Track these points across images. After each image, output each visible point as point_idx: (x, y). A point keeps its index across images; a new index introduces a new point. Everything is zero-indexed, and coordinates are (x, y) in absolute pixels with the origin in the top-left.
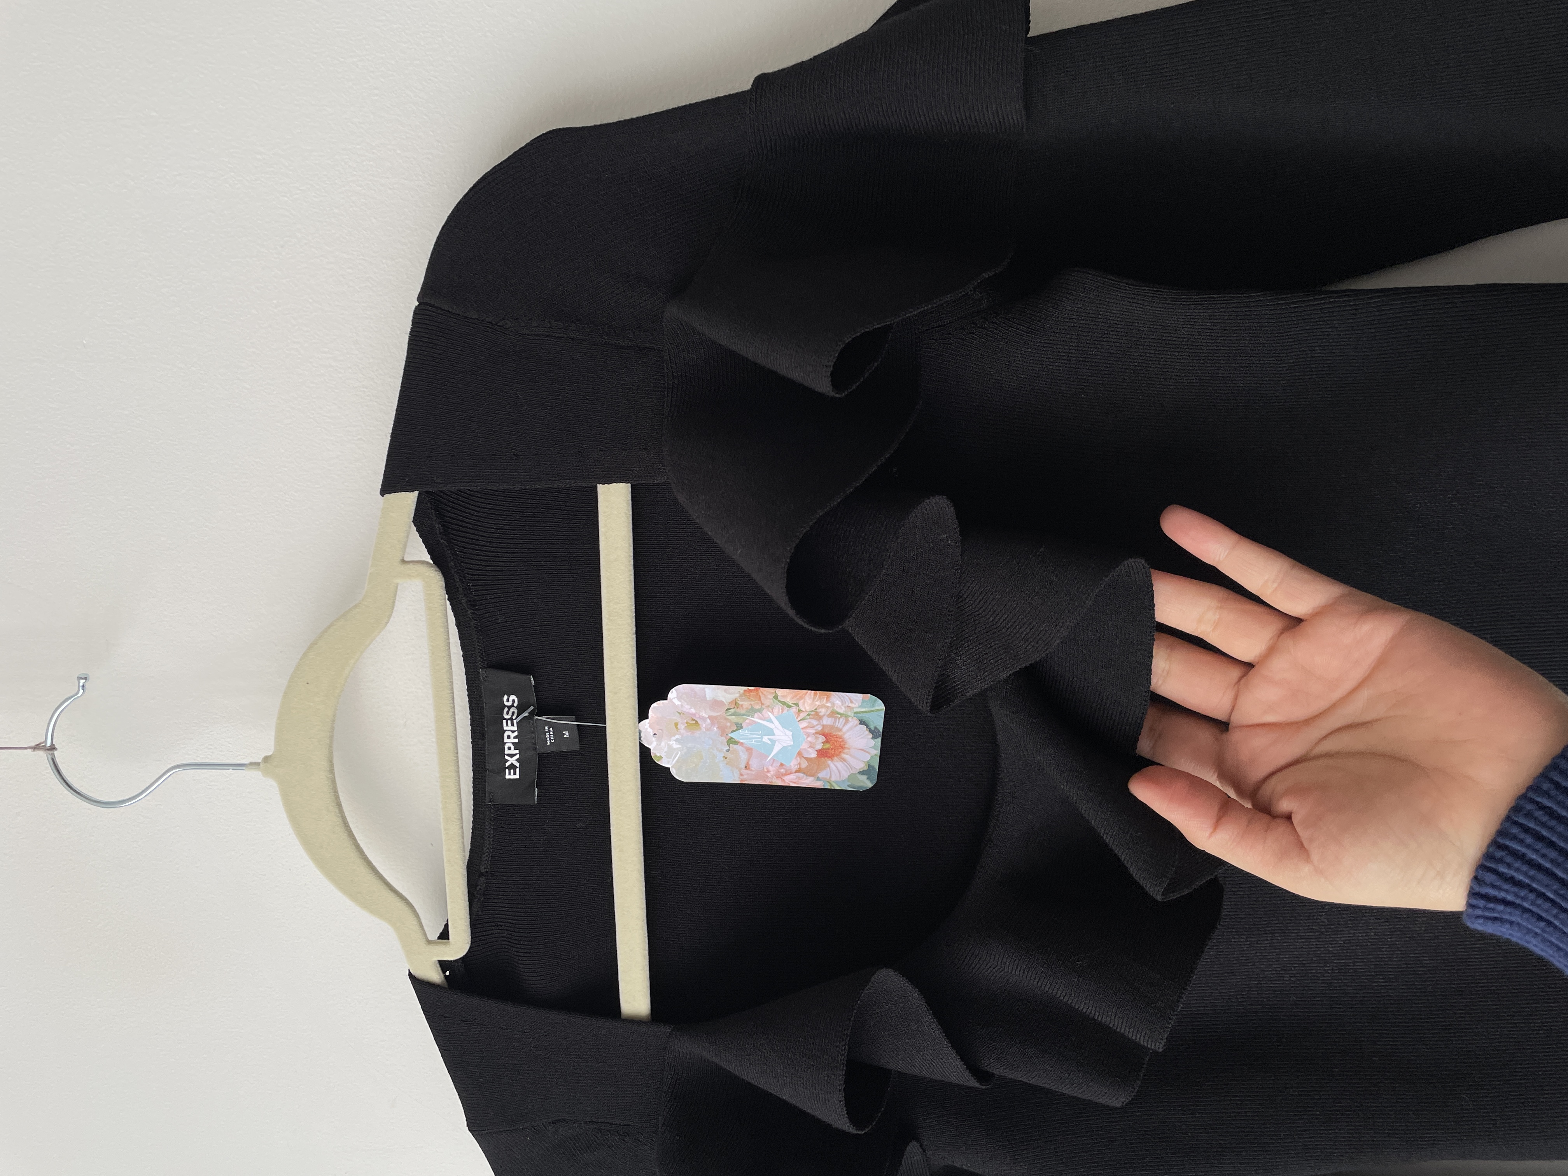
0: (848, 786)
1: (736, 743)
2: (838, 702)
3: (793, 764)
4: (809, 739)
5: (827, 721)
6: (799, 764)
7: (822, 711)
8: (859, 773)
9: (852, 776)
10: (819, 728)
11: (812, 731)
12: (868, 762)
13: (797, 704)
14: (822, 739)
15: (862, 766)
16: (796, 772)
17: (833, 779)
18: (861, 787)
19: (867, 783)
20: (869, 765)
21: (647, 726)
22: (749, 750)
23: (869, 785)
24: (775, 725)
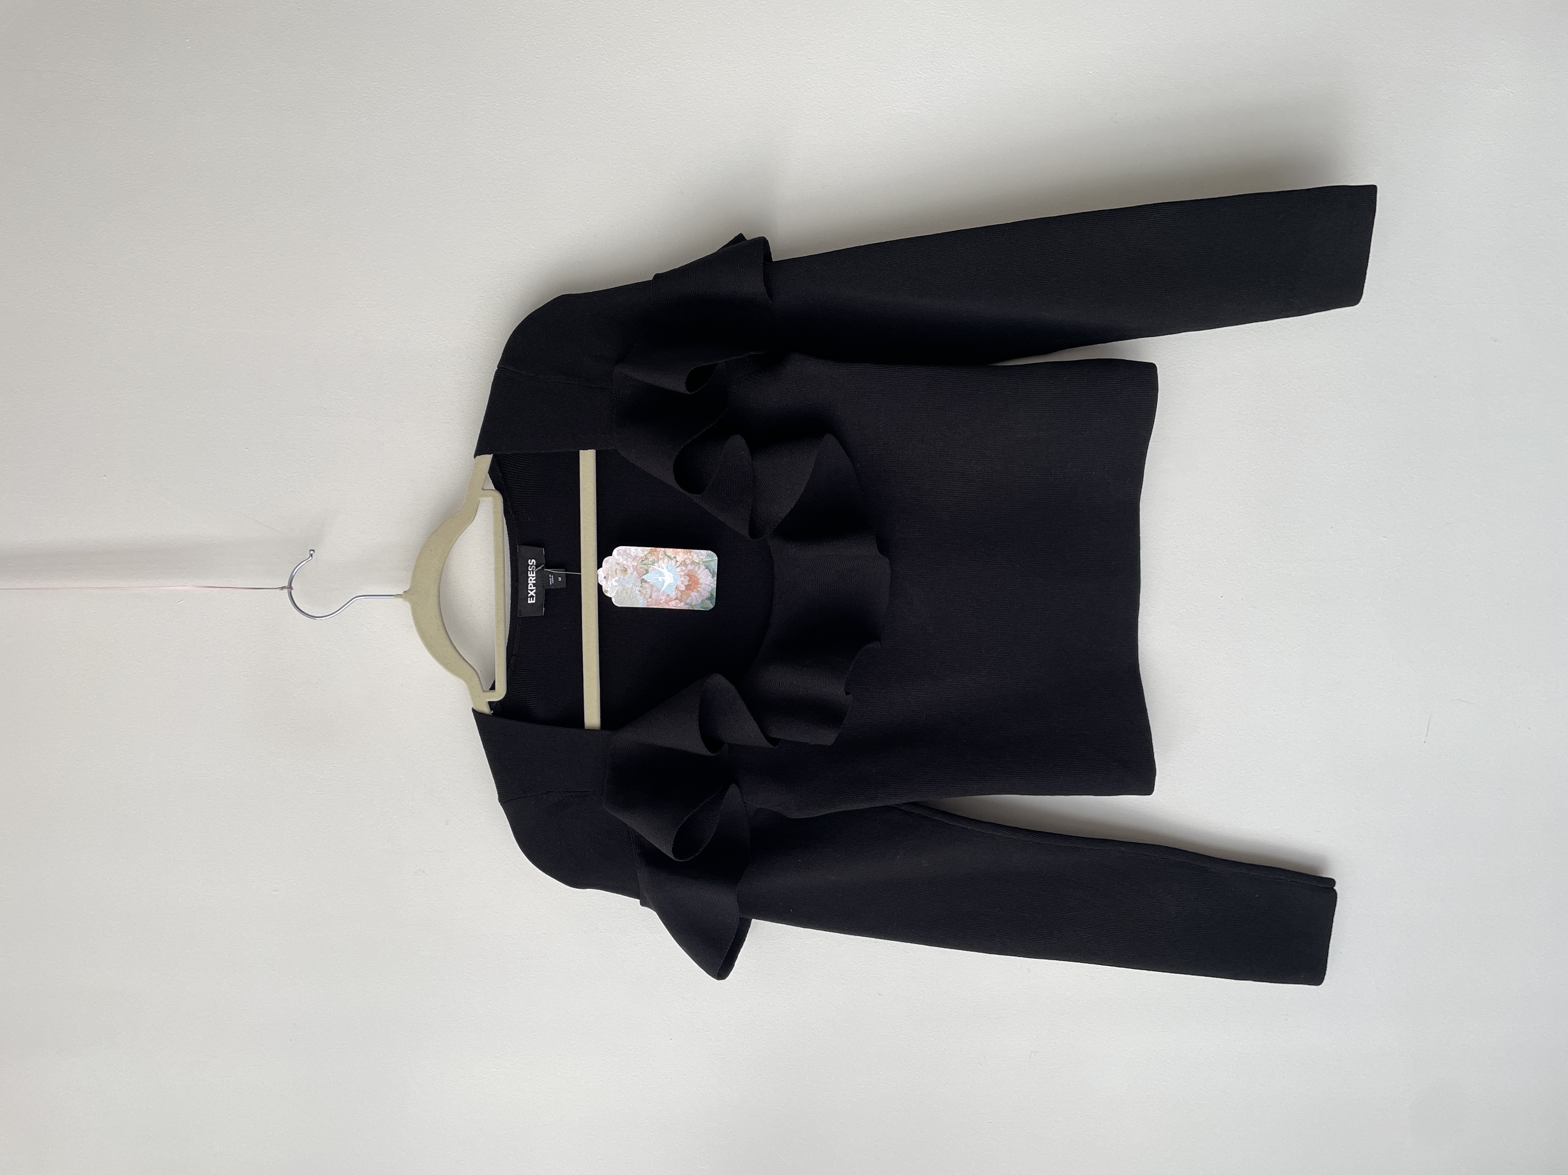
0: (701, 607)
1: (646, 582)
2: (695, 556)
3: (673, 595)
4: (682, 579)
5: (690, 567)
6: (677, 594)
7: (688, 562)
8: (706, 599)
9: (702, 601)
10: (686, 571)
11: (682, 574)
12: (710, 592)
13: (675, 558)
14: (688, 578)
15: (707, 595)
16: (675, 600)
17: (693, 603)
18: (707, 608)
19: (711, 606)
20: (711, 594)
21: (601, 571)
22: (652, 586)
23: (712, 607)
24: (665, 571)
